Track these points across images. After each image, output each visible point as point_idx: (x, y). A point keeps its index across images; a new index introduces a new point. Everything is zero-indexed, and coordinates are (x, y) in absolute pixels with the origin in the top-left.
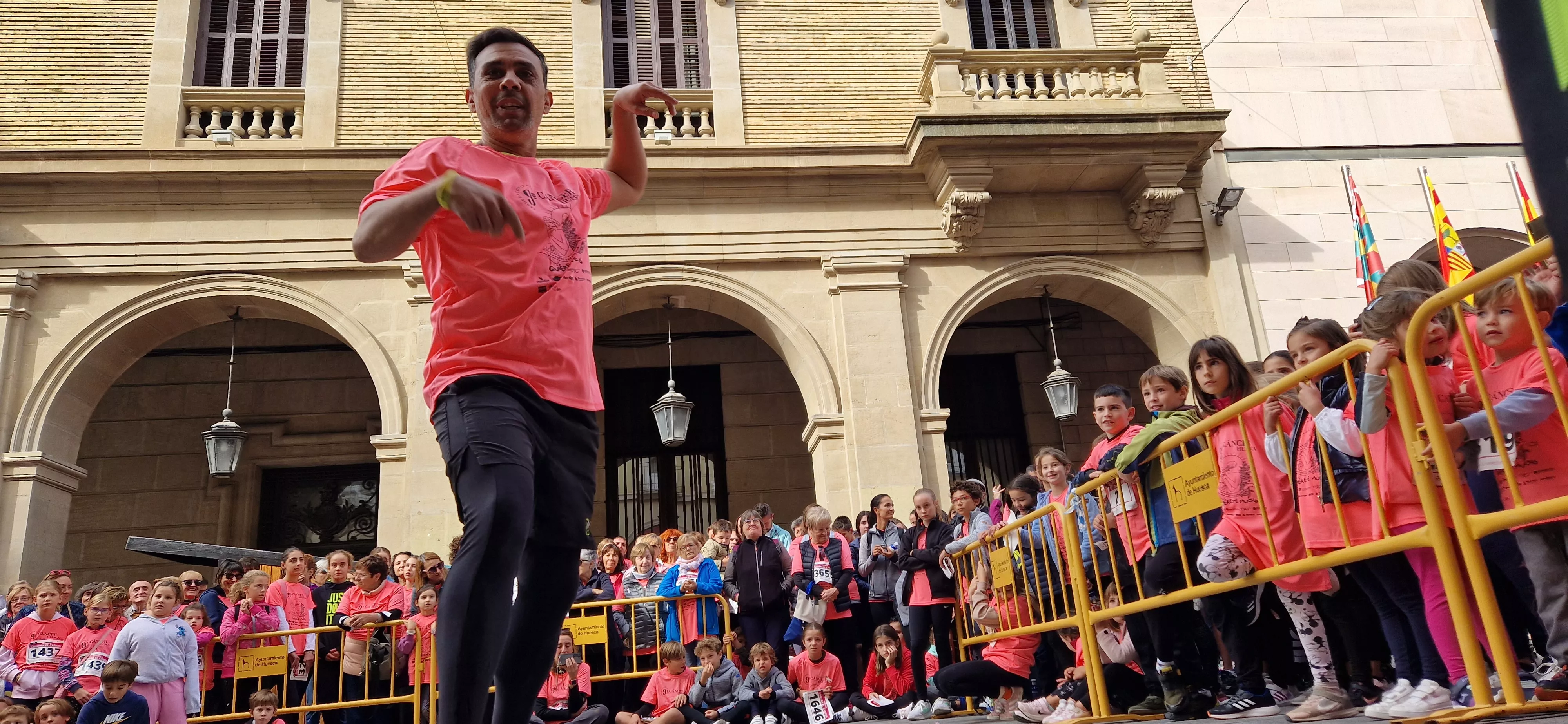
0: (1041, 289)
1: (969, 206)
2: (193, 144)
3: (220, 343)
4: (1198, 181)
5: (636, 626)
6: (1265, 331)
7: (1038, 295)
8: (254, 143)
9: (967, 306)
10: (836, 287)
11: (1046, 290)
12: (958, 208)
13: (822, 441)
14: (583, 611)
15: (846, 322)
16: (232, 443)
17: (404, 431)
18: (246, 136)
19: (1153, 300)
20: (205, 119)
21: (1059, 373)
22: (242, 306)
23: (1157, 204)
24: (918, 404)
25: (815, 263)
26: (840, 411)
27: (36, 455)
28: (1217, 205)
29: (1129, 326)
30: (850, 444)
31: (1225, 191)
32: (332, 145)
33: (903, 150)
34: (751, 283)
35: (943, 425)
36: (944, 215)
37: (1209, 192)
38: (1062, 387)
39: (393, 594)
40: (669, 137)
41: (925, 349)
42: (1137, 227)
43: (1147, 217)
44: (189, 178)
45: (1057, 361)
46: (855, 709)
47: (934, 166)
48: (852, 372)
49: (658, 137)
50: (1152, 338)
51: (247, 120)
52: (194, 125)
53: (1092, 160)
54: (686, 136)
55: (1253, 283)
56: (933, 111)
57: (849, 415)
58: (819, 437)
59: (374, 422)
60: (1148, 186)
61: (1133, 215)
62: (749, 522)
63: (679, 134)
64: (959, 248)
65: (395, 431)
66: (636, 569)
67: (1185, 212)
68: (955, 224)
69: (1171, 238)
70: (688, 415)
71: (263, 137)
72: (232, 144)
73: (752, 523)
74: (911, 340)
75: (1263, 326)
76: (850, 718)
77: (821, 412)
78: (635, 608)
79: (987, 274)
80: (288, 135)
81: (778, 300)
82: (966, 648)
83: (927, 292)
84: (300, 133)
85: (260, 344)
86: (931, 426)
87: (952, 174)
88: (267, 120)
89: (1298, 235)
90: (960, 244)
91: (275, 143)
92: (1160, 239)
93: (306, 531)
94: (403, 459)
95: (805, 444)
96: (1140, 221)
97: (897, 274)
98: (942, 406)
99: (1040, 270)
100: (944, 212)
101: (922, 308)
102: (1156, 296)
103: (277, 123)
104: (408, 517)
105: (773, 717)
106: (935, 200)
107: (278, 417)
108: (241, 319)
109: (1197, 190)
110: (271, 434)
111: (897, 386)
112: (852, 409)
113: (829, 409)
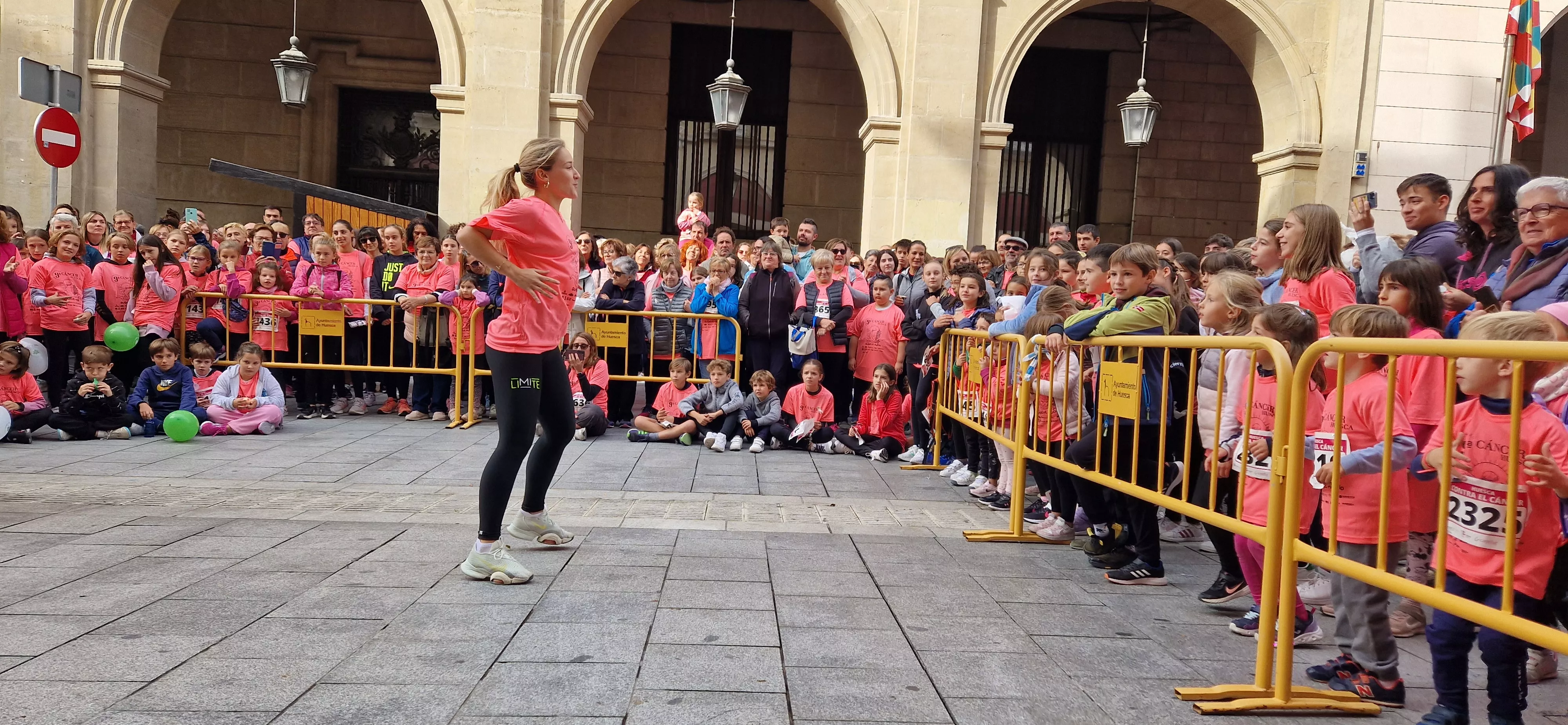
6: (1378, 72)
13: (877, 143)
14: (608, 317)
15: (920, 17)
16: (302, 72)
17: (463, 85)
19: (1264, 23)
21: (1140, 95)
24: (980, 115)
26: (899, 115)
27: (118, 65)
29: (1231, 46)
30: (903, 152)
35: (1003, 141)
38: (1139, 110)
39: (442, 275)
41: (999, 59)
45: (1141, 82)
46: (838, 442)
48: (917, 75)
50: (1251, 64)
57: (907, 121)
58: (875, 139)
59: (434, 71)
62: (767, 254)
65: (454, 83)
70: (744, 99)
73: (769, 256)
74: (987, 43)
75: (1378, 66)
77: (881, 113)
78: (656, 322)
93: (383, 154)
94: (462, 112)
95: (861, 141)
98: (1005, 121)
102: (1268, 18)
104: (467, 173)
107: (350, 36)
110: (345, 53)
111: (963, 96)
112: (911, 115)
113: (888, 112)
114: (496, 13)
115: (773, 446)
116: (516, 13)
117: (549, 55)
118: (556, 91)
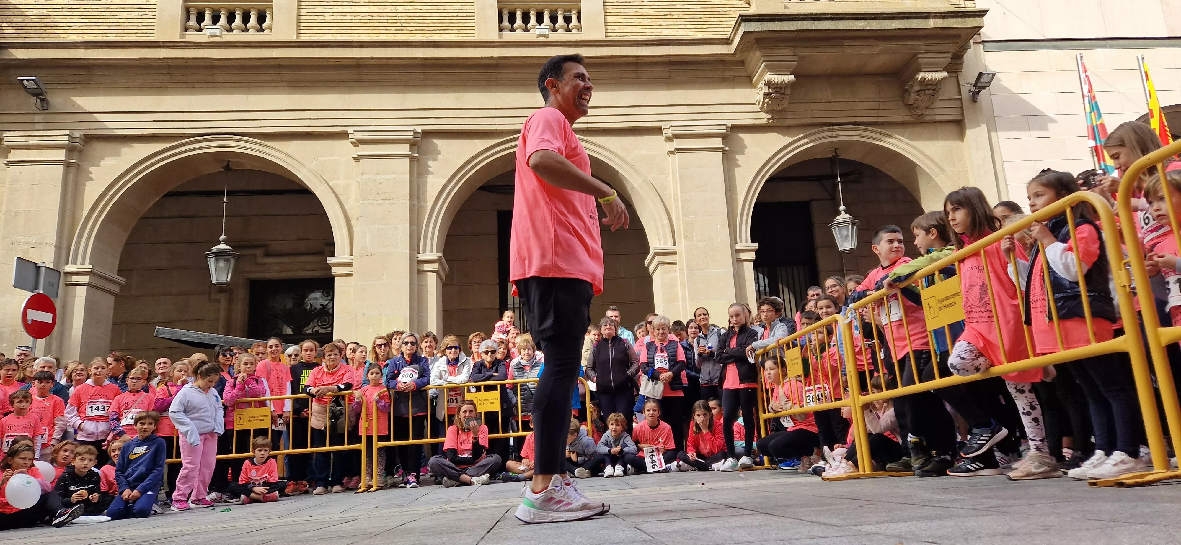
0: (833, 151)
1: (778, 86)
2: (192, 37)
3: (218, 188)
4: (960, 66)
5: (521, 399)
6: (1006, 185)
7: (830, 156)
8: (237, 36)
9: (774, 164)
10: (673, 150)
11: (836, 153)
12: (769, 88)
13: (660, 267)
14: (482, 387)
15: (680, 176)
16: (228, 261)
17: (352, 255)
18: (231, 30)
19: (920, 160)
20: (200, 18)
21: (844, 216)
22: (232, 160)
23: (927, 85)
24: (733, 239)
25: (658, 131)
26: (674, 245)
27: (88, 267)
28: (974, 86)
29: (900, 181)
30: (681, 269)
31: (981, 74)
32: (294, 38)
33: (727, 42)
34: (608, 146)
35: (753, 255)
36: (758, 93)
37: (968, 75)
38: (845, 227)
39: (346, 372)
40: (547, 32)
41: (741, 198)
42: (910, 103)
43: (918, 95)
44: (191, 63)
45: (842, 208)
46: (681, 463)
47: (752, 54)
48: (684, 215)
49: (538, 32)
50: (917, 189)
51: (231, 18)
52: (193, 22)
53: (877, 49)
54: (560, 31)
55: (999, 147)
56: (752, 10)
57: (681, 247)
58: (658, 264)
59: (329, 247)
60: (919, 70)
61: (907, 93)
62: (606, 325)
63: (554, 30)
64: (770, 119)
65: (344, 254)
66: (522, 358)
67: (949, 91)
68: (766, 100)
69: (936, 111)
71: (243, 32)
72: (220, 37)
73: (608, 326)
74: (730, 191)
75: (1007, 181)
76: (678, 469)
77: (660, 245)
78: (521, 386)
79: (790, 140)
80: (262, 30)
81: (628, 159)
82: (765, 421)
83: (743, 154)
84: (270, 28)
85: (245, 188)
86: (743, 256)
87: (766, 61)
88: (246, 19)
89: (1038, 110)
90: (770, 116)
91: (252, 36)
92: (928, 112)
93: (283, 327)
94: (350, 275)
95: (647, 269)
96: (913, 97)
97: (721, 139)
98: (752, 241)
99: (832, 137)
100: (758, 91)
101: (739, 166)
102: (922, 157)
103: (253, 20)
104: (356, 317)
105: (621, 467)
106: (752, 81)
107: (260, 242)
108: (230, 170)
109: (959, 73)
110: (255, 255)
111: (719, 226)
112: (683, 243)
113: (666, 243)
114: (376, 202)
115: (629, 472)
116: (389, 201)
117: (415, 227)
118: (421, 252)
